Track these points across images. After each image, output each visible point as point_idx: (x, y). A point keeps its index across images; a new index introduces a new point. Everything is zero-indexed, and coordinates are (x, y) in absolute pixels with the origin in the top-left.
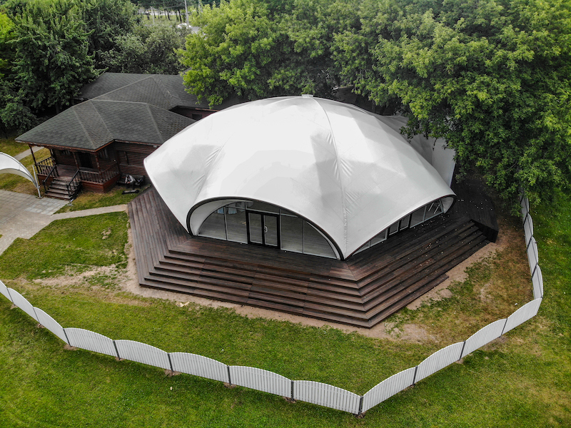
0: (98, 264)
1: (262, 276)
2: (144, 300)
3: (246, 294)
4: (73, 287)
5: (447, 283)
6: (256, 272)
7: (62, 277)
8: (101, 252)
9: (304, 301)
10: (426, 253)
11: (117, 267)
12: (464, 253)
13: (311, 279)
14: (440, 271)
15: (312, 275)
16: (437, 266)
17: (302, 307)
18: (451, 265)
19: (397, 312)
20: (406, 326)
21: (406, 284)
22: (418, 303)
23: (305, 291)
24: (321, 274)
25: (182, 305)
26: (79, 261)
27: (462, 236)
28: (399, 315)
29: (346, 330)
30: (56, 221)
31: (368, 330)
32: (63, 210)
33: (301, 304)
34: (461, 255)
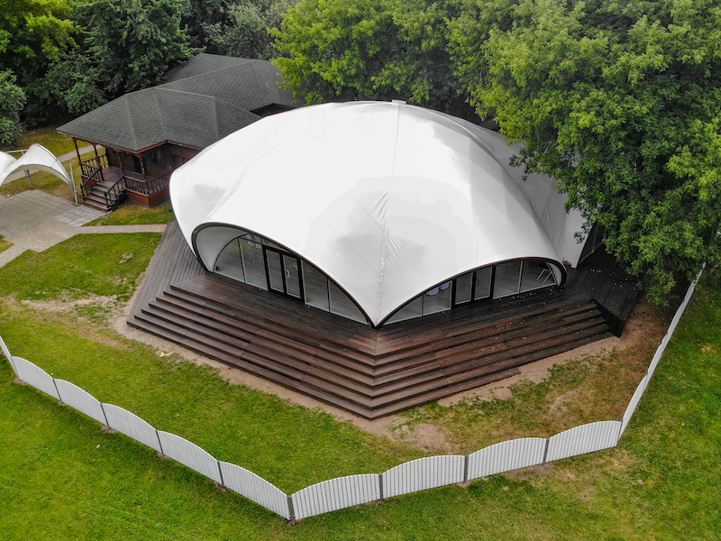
0: (99, 293)
1: (264, 334)
2: (125, 341)
3: (239, 353)
4: (59, 314)
5: (514, 380)
6: (261, 327)
7: (53, 302)
8: (109, 279)
9: (304, 373)
11: (118, 299)
12: (562, 344)
13: (322, 346)
14: (512, 362)
15: (325, 340)
16: (508, 354)
17: (299, 380)
18: (532, 358)
19: (421, 405)
20: (421, 425)
21: (448, 371)
22: (455, 400)
23: (309, 359)
24: (336, 341)
25: (163, 355)
26: (82, 285)
27: (567, 320)
28: (421, 410)
29: (339, 416)
30: (79, 235)
31: (367, 421)
32: (93, 223)
33: (299, 376)
34: (555, 346)
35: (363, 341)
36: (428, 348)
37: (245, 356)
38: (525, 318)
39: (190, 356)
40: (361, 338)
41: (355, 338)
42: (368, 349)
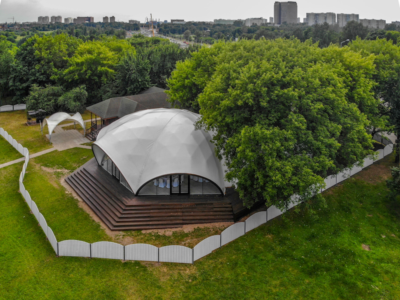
0: (66, 168)
2: (60, 186)
5: (178, 230)
6: (100, 188)
7: (50, 169)
8: (73, 164)
9: (102, 208)
10: (181, 208)
11: (70, 171)
12: (208, 219)
13: (113, 198)
14: (181, 222)
15: (115, 196)
16: (181, 218)
17: (99, 210)
18: (191, 222)
19: (134, 230)
21: (152, 219)
22: (149, 231)
23: (106, 203)
24: (118, 197)
25: (67, 192)
27: (215, 209)
28: (133, 232)
29: (103, 226)
30: (76, 148)
31: (110, 231)
34: (204, 220)
35: (127, 199)
36: (149, 207)
37: (89, 198)
38: (197, 204)
39: (74, 195)
40: (127, 198)
41: (125, 198)
42: (126, 202)
